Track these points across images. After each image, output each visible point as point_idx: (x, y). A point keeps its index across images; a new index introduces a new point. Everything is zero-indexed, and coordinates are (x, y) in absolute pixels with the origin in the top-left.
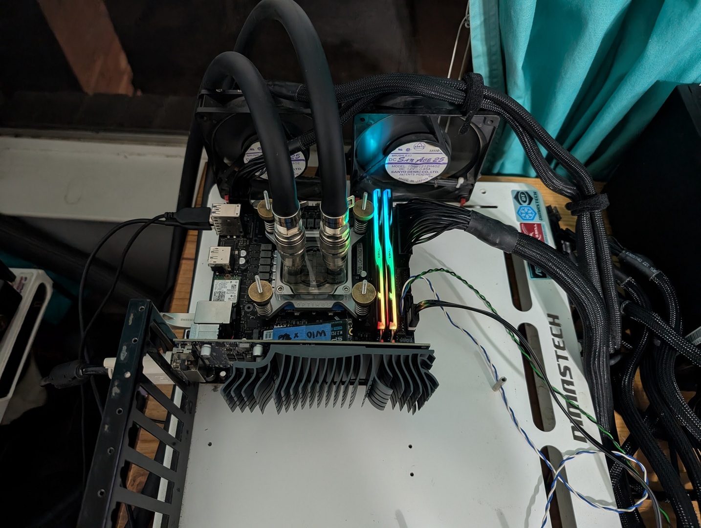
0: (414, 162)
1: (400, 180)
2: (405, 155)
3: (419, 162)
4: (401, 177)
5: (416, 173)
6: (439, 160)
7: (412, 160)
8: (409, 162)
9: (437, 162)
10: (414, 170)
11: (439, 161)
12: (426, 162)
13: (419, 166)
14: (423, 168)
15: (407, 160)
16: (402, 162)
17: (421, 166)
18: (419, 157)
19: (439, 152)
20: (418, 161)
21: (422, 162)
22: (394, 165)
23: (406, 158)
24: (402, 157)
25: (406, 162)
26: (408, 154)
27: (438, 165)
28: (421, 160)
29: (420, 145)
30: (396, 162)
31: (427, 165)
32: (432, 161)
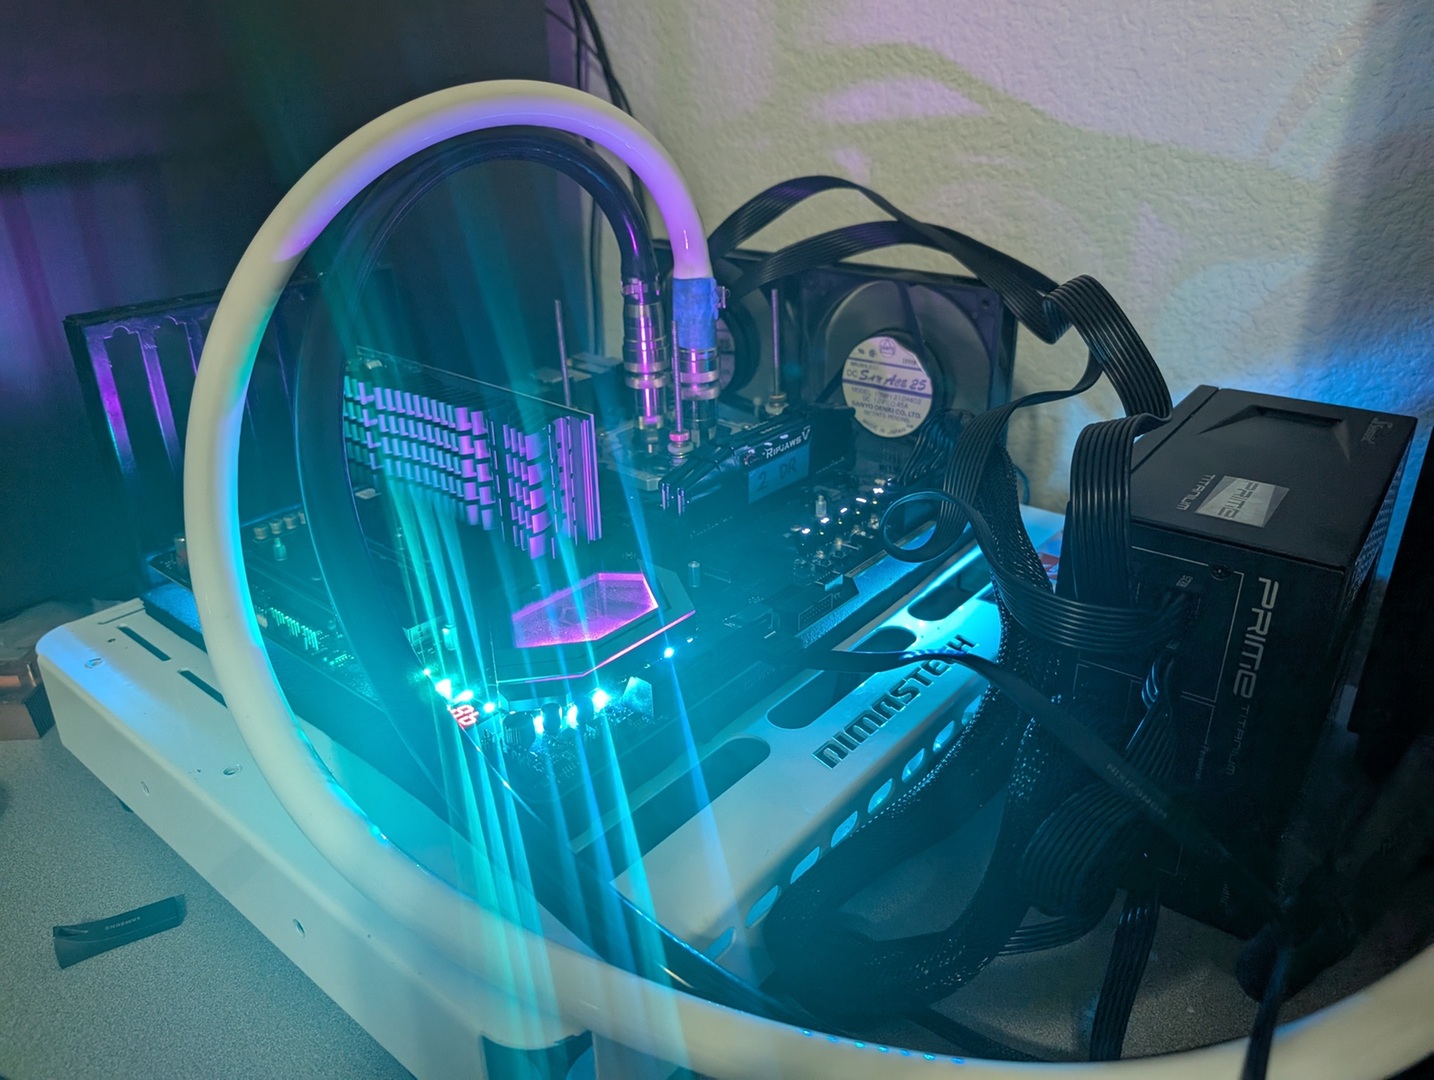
0: (882, 383)
1: (865, 425)
2: (868, 364)
3: (888, 385)
4: (867, 418)
5: (887, 414)
6: (918, 386)
7: (880, 379)
8: (875, 382)
9: (916, 390)
10: (885, 405)
11: (920, 389)
12: (900, 387)
13: (890, 393)
14: (896, 402)
15: (872, 378)
16: (866, 381)
17: (893, 394)
18: (888, 373)
19: (915, 366)
20: (887, 380)
21: (893, 386)
22: (855, 386)
23: (870, 375)
24: (865, 368)
25: (870, 382)
26: (873, 365)
27: (918, 398)
28: (891, 380)
29: (887, 345)
30: (857, 379)
31: (902, 395)
32: (908, 388)
